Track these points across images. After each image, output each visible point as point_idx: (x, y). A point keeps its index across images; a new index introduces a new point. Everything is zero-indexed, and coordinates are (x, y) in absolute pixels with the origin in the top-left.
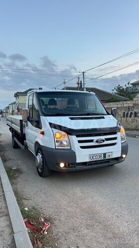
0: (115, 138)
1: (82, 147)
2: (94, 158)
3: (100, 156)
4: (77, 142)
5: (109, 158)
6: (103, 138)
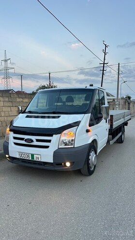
0: (49, 141)
1: (15, 144)
2: (23, 156)
3: (28, 156)
4: (12, 138)
5: (37, 160)
6: (34, 138)
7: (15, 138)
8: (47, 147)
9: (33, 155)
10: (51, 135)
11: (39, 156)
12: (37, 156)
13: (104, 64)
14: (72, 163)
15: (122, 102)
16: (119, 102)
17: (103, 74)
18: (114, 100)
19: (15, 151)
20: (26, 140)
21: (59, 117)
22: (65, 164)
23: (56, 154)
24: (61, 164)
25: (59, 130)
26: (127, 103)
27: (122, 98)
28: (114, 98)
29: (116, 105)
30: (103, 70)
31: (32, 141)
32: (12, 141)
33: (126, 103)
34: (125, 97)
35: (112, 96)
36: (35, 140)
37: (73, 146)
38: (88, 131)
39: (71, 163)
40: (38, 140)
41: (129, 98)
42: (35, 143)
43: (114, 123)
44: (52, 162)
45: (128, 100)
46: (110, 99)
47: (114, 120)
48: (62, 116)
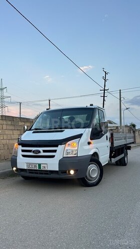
0: (55, 151)
1: (24, 156)
2: (30, 166)
3: (35, 166)
4: (21, 151)
5: (44, 169)
6: (41, 149)
7: (23, 151)
8: (53, 156)
9: (40, 165)
10: (57, 146)
11: (46, 165)
12: (44, 165)
13: (104, 90)
14: (76, 171)
15: (126, 130)
16: (123, 130)
17: (104, 100)
18: (117, 127)
19: (23, 163)
20: (33, 152)
21: (63, 131)
22: (69, 171)
23: (62, 162)
24: (66, 172)
25: (64, 141)
26: (132, 132)
27: (126, 126)
28: (116, 125)
29: (120, 132)
30: (104, 96)
31: (39, 152)
32: (20, 153)
33: (130, 131)
34: (129, 125)
35: (115, 124)
36: (42, 151)
37: (76, 155)
38: (89, 143)
39: (74, 170)
40: (44, 151)
41: (134, 126)
42: (42, 154)
43: (115, 142)
44: (58, 170)
45: (133, 128)
46: (113, 127)
47: (114, 139)
48: (66, 130)
